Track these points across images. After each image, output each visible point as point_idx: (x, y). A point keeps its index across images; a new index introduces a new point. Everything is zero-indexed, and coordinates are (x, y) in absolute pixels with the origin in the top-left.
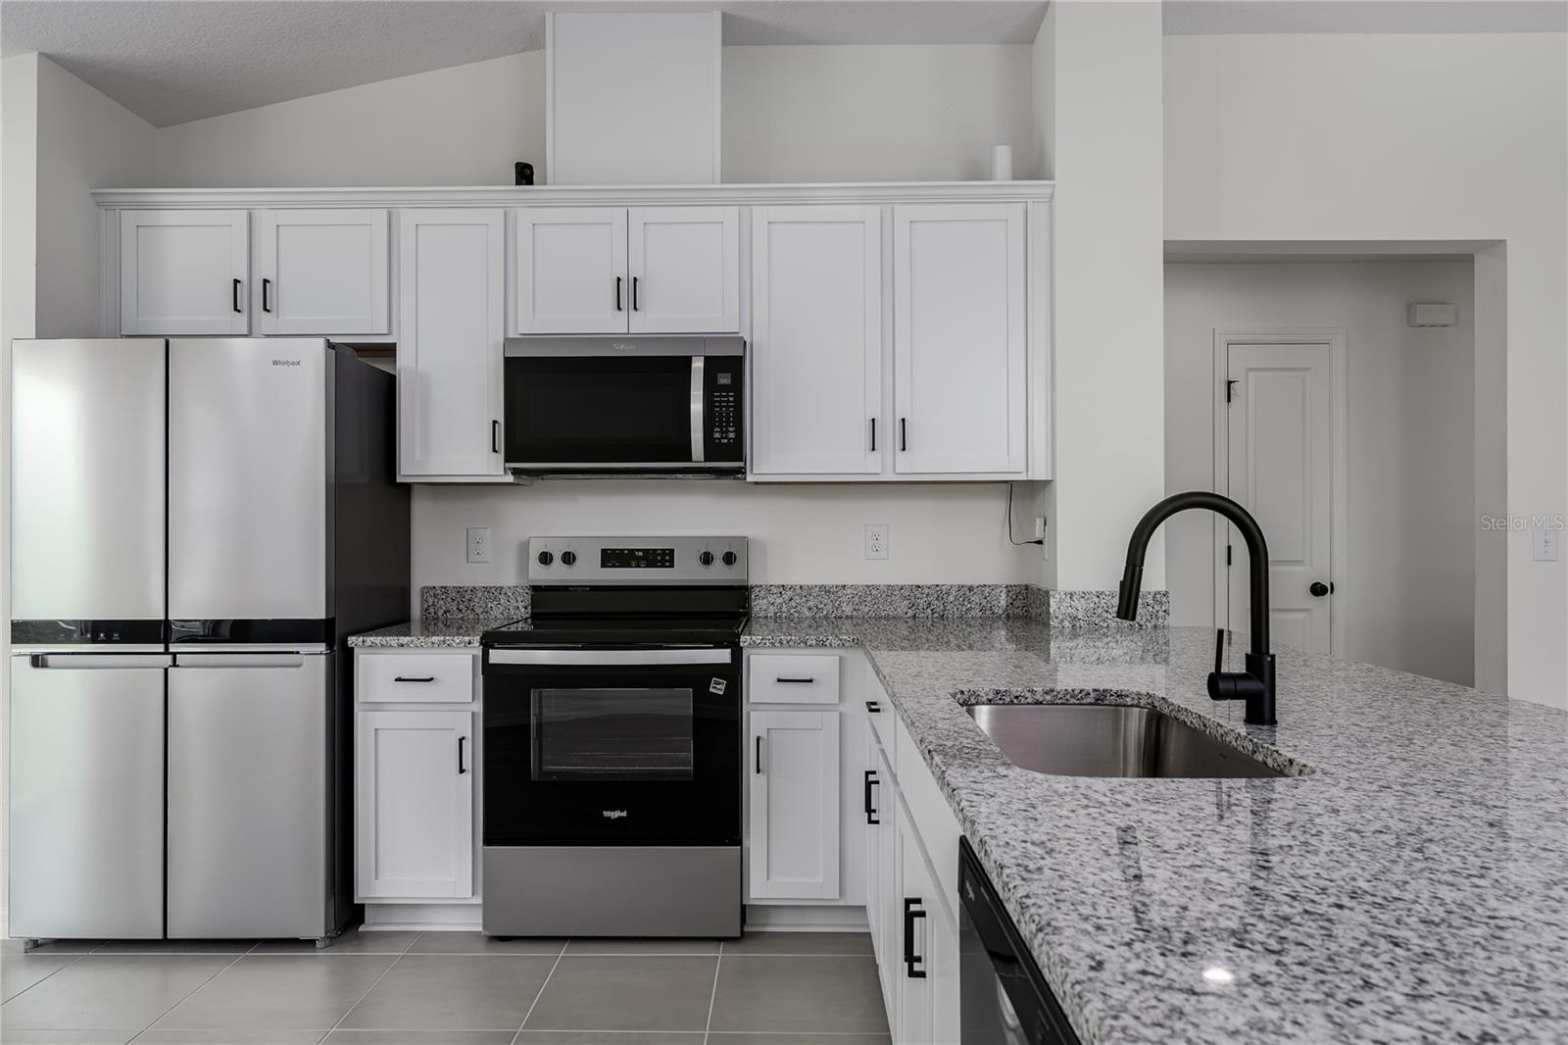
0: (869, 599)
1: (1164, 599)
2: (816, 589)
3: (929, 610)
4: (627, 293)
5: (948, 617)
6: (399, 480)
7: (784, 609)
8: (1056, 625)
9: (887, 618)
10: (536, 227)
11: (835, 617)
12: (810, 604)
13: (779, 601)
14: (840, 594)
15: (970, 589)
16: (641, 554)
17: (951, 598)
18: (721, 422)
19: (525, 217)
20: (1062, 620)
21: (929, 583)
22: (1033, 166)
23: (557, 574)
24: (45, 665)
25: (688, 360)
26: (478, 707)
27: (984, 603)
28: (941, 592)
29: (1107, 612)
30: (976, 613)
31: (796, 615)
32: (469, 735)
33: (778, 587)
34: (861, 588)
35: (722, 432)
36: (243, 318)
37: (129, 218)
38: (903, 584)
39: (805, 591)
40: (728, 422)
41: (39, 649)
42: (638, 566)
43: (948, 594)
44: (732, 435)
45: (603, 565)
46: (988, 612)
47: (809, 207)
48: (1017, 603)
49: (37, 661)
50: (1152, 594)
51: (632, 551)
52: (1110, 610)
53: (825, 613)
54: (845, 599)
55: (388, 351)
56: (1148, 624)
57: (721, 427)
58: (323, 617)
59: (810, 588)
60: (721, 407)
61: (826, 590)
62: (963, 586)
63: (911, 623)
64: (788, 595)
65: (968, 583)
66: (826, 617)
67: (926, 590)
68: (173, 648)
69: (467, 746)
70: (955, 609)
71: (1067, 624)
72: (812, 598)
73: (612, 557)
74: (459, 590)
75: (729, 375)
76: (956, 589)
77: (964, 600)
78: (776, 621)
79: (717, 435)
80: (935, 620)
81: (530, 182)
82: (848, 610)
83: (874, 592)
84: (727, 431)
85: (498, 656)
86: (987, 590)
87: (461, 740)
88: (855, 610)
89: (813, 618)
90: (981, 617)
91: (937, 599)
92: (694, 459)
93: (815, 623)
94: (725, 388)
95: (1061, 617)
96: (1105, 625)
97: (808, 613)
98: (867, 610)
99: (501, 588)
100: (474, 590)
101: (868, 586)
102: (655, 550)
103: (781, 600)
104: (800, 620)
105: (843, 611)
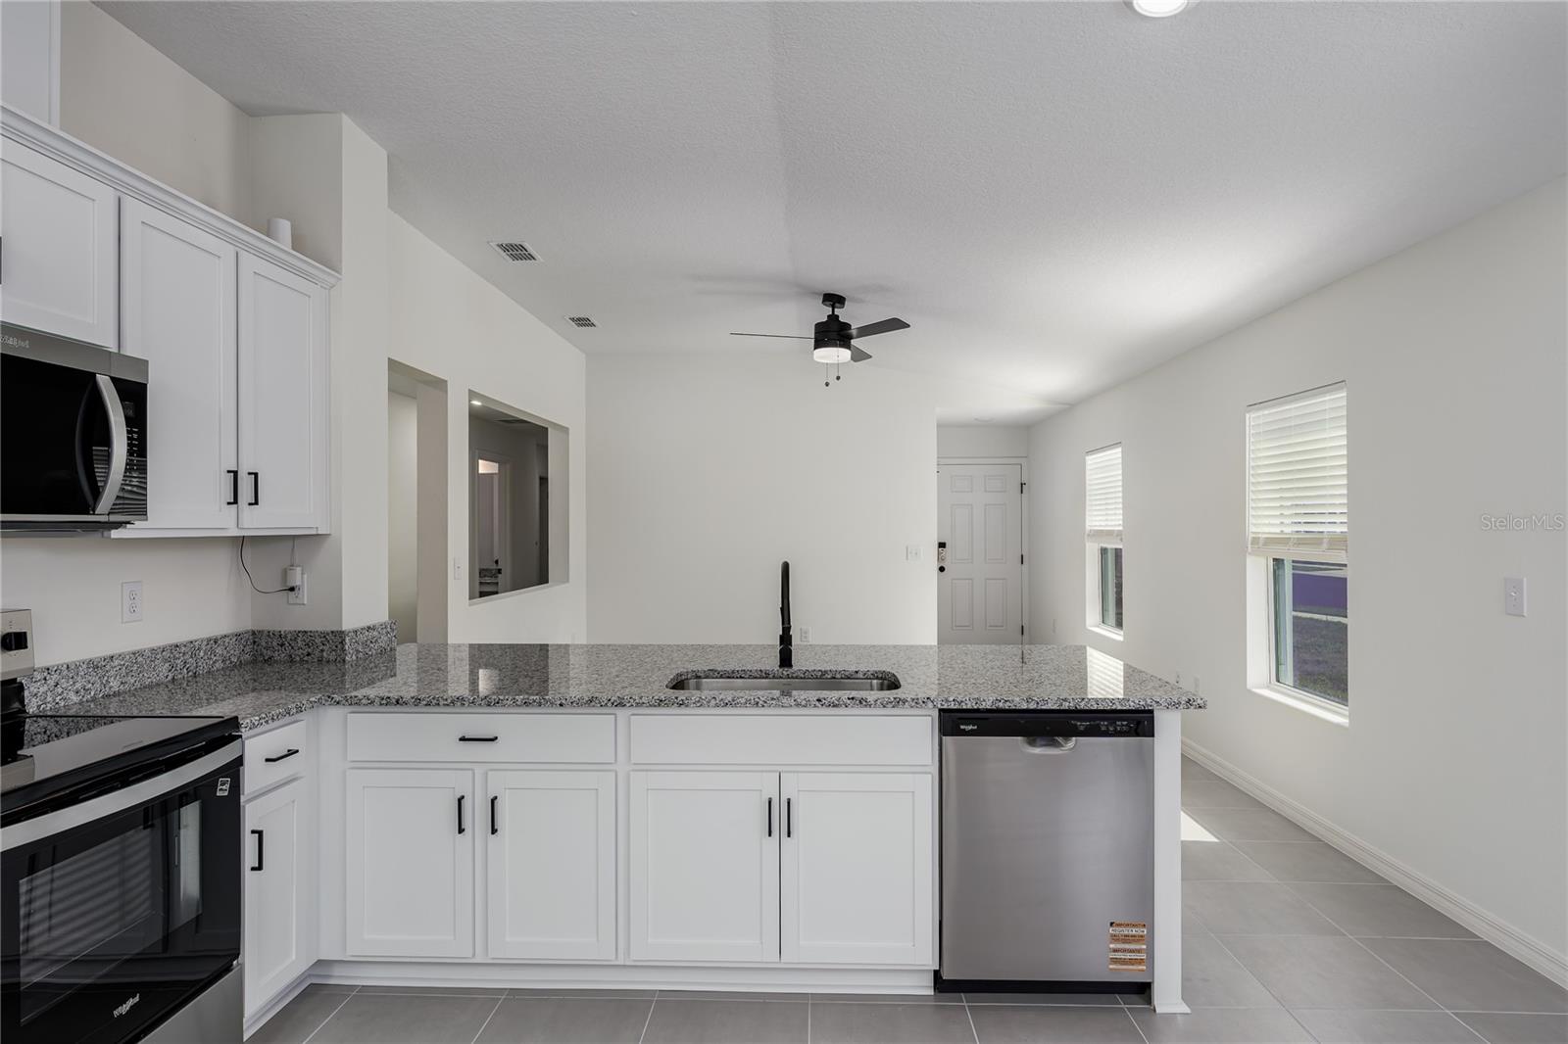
0: (135, 667)
2: (85, 666)
3: (185, 670)
5: (199, 674)
7: (49, 699)
9: (150, 686)
11: (103, 697)
12: (77, 686)
13: (42, 690)
14: (108, 667)
15: (216, 641)
20: (352, 655)
21: (184, 641)
27: (225, 653)
28: (194, 648)
29: (372, 642)
30: (219, 665)
31: (63, 704)
33: (42, 670)
34: (128, 657)
39: (72, 671)
43: (199, 649)
46: (228, 663)
48: (247, 649)
53: (92, 693)
54: (112, 673)
59: (77, 666)
61: (94, 665)
62: (210, 639)
64: (53, 680)
65: (214, 635)
67: (183, 649)
70: (204, 665)
71: (354, 657)
72: (79, 678)
75: (132, 404)
76: (205, 643)
77: (211, 654)
80: (190, 679)
82: (115, 685)
84: (131, 476)
88: (122, 683)
91: (192, 657)
92: (98, 511)
95: (351, 652)
97: (75, 699)
98: (133, 681)
101: (134, 653)
103: (46, 688)
105: (110, 688)
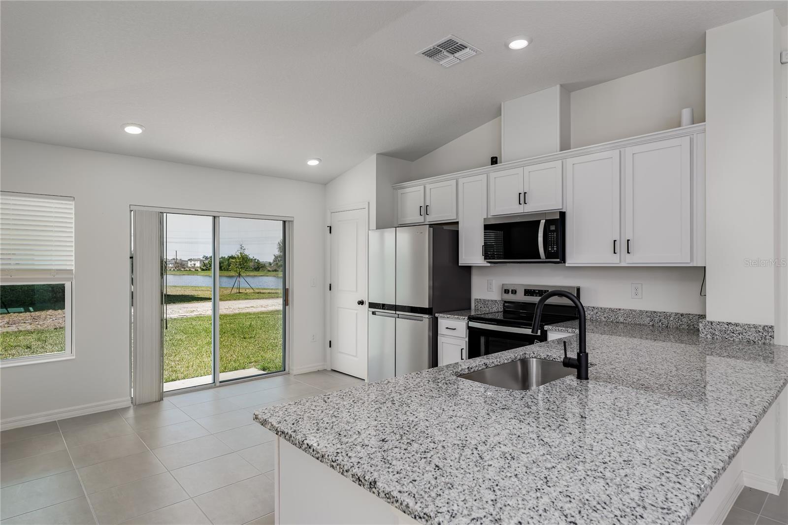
0: (631, 315)
1: (770, 330)
2: (608, 310)
3: (660, 323)
4: (523, 198)
5: (670, 327)
6: (460, 265)
7: (594, 317)
8: (703, 336)
9: (640, 325)
10: (496, 179)
11: (616, 322)
12: (605, 315)
13: (592, 313)
14: (618, 312)
15: (682, 315)
16: (537, 291)
17: (672, 319)
18: (551, 244)
19: (493, 175)
20: (706, 335)
21: (660, 310)
22: (699, 118)
23: (510, 297)
24: (375, 314)
25: (539, 222)
26: (467, 339)
27: (689, 322)
28: (666, 315)
29: (733, 333)
31: (599, 320)
32: (465, 348)
33: (591, 307)
34: (627, 311)
35: (552, 248)
36: (422, 217)
37: (400, 191)
38: (647, 310)
39: (604, 310)
40: (554, 244)
41: (374, 310)
42: (536, 296)
43: (670, 316)
44: (555, 249)
45: (525, 295)
46: (692, 327)
47: (591, 155)
49: (374, 313)
50: (762, 327)
51: (534, 290)
52: (735, 332)
53: (611, 320)
54: (620, 315)
55: (457, 223)
56: (759, 342)
57: (551, 246)
58: (428, 307)
59: (605, 309)
60: (551, 238)
61: (612, 310)
62: (678, 314)
63: (651, 328)
64: (595, 311)
65: (681, 312)
66: (612, 322)
67: (659, 314)
68: (397, 312)
69: (464, 351)
70: (674, 324)
71: (709, 336)
72: (606, 313)
73: (528, 292)
74: (484, 300)
75: (554, 226)
76: (674, 314)
77: (678, 320)
78: (590, 321)
79: (550, 249)
80: (664, 328)
81: (496, 163)
82: (622, 320)
83: (633, 313)
84: (554, 248)
85: (472, 324)
86: (691, 316)
87: (462, 349)
88: (625, 320)
89: (606, 321)
90: (687, 329)
91: (664, 318)
92: (542, 258)
93: (607, 324)
94: (553, 231)
95: (705, 333)
96: (732, 339)
97: (604, 319)
98: (630, 320)
99: (496, 301)
100: (488, 301)
101: (631, 310)
102: (542, 290)
103: (593, 313)
104: (601, 322)
105: (619, 320)
